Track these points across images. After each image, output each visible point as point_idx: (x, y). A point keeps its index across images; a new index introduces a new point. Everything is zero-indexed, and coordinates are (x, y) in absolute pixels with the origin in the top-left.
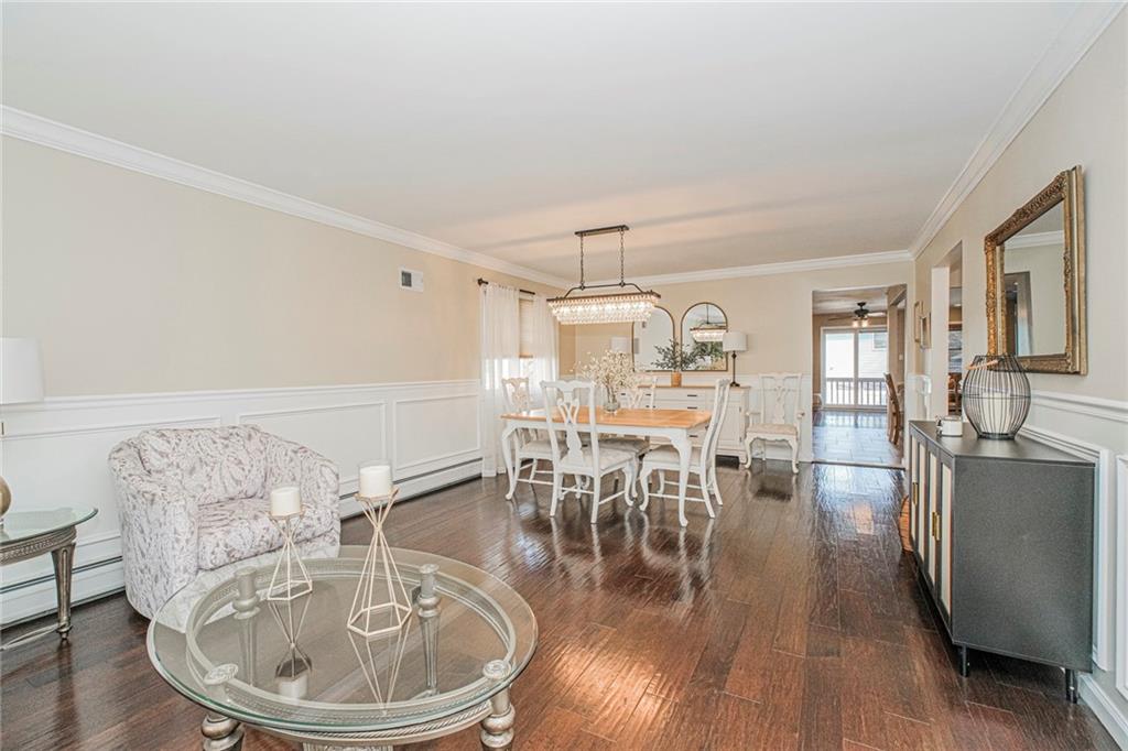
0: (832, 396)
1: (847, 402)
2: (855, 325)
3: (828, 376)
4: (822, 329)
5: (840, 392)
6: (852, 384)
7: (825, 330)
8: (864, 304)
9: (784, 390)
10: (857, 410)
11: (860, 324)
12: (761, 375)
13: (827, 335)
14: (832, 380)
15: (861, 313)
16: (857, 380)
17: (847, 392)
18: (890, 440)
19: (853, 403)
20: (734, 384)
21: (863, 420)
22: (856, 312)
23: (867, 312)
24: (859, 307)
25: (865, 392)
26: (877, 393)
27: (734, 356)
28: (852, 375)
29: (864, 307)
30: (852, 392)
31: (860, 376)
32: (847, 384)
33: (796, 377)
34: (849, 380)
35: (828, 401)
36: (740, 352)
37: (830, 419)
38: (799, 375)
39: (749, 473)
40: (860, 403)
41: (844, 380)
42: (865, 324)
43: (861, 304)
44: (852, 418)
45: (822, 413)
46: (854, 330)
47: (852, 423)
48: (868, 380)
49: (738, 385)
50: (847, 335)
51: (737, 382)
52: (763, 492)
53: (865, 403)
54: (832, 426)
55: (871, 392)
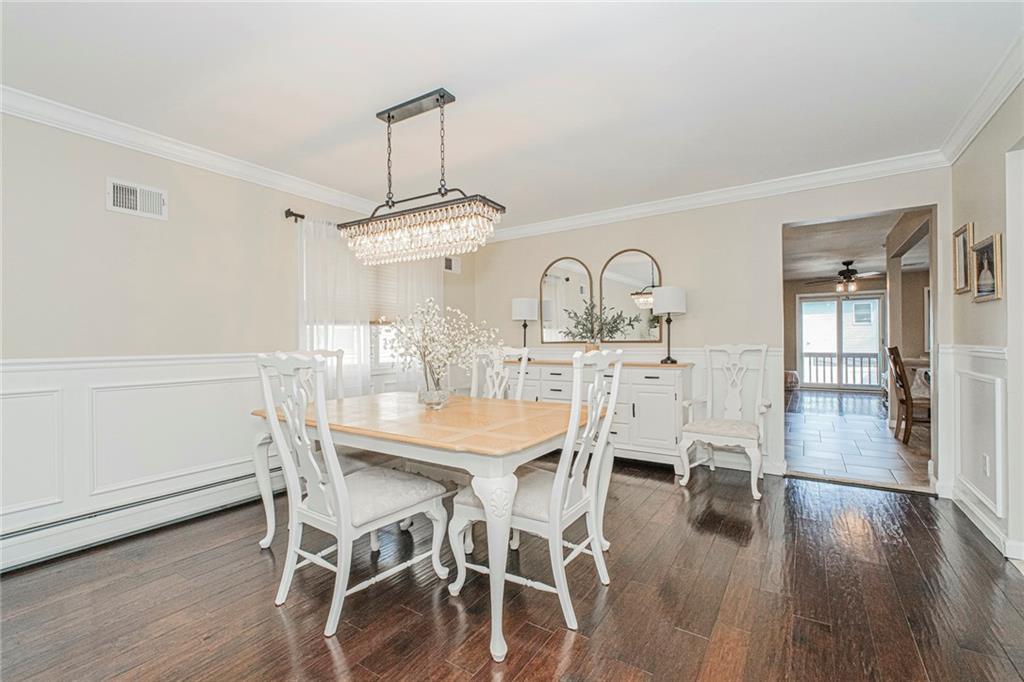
0: (809, 373)
1: (828, 381)
2: (840, 288)
3: (805, 351)
4: (798, 296)
5: (821, 368)
6: (835, 360)
7: (801, 298)
8: (850, 263)
9: (741, 369)
10: (841, 391)
11: (846, 287)
12: (708, 348)
13: (804, 304)
14: (810, 355)
15: (848, 274)
16: (841, 356)
17: (828, 369)
18: (896, 437)
19: (835, 381)
20: (669, 361)
21: (849, 402)
22: (841, 273)
23: (854, 272)
24: (844, 268)
25: (850, 369)
26: (866, 369)
27: (669, 321)
28: (834, 350)
29: (850, 267)
30: (835, 369)
31: (844, 351)
32: (828, 359)
33: (760, 350)
34: (830, 355)
35: (806, 380)
36: (678, 314)
37: (807, 401)
38: (764, 347)
39: (686, 493)
40: (844, 382)
41: (824, 355)
42: (852, 287)
43: (848, 264)
44: (836, 400)
45: (799, 393)
46: (838, 297)
47: (836, 406)
48: (854, 356)
49: (674, 362)
50: (828, 304)
51: (673, 357)
52: (709, 522)
53: (850, 382)
54: (811, 410)
55: (858, 369)
